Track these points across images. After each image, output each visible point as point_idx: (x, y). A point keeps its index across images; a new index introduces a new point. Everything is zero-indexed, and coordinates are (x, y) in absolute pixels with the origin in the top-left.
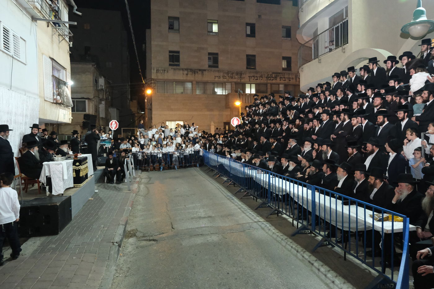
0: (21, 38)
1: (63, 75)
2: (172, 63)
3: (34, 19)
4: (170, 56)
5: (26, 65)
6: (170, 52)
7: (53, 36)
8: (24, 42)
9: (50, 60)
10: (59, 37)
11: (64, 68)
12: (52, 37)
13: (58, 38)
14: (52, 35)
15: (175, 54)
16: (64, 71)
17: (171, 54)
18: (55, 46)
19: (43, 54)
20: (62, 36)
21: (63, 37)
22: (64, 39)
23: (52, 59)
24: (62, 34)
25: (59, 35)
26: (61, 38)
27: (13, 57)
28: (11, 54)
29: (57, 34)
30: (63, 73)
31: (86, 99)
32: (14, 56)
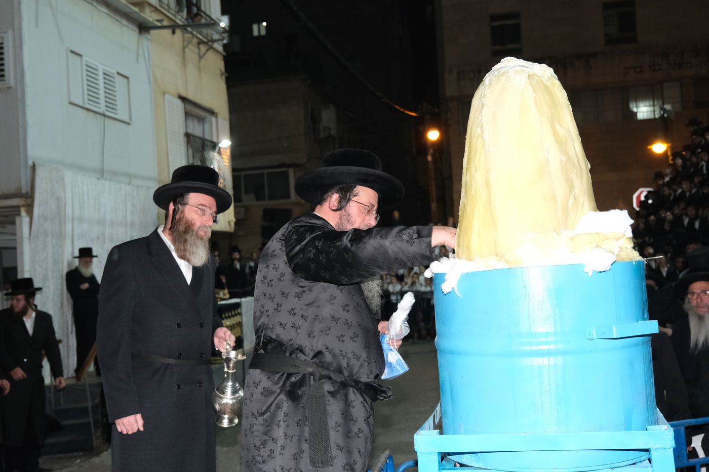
0: (118, 74)
1: (211, 126)
2: (499, 48)
3: (144, 28)
4: (493, 29)
5: (128, 124)
6: (493, 18)
7: (187, 50)
8: (125, 80)
9: (179, 102)
10: (199, 48)
11: (212, 113)
12: (184, 52)
13: (196, 50)
14: (184, 48)
15: (508, 22)
16: (214, 119)
17: (497, 24)
18: (191, 69)
19: (164, 93)
20: (206, 43)
21: (209, 45)
22: (211, 48)
23: (183, 99)
24: (205, 40)
25: (199, 43)
26: (203, 48)
27: (104, 115)
28: (101, 111)
29: (195, 41)
30: (211, 122)
31: (289, 166)
32: (107, 113)
